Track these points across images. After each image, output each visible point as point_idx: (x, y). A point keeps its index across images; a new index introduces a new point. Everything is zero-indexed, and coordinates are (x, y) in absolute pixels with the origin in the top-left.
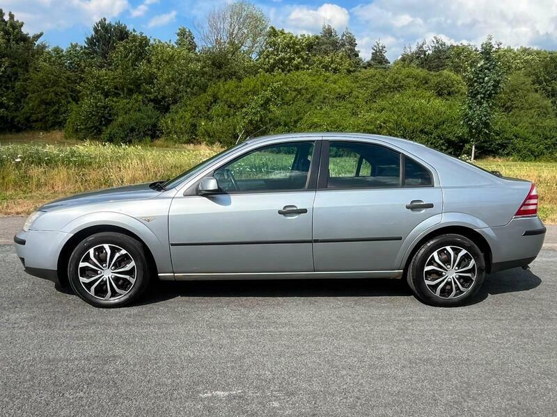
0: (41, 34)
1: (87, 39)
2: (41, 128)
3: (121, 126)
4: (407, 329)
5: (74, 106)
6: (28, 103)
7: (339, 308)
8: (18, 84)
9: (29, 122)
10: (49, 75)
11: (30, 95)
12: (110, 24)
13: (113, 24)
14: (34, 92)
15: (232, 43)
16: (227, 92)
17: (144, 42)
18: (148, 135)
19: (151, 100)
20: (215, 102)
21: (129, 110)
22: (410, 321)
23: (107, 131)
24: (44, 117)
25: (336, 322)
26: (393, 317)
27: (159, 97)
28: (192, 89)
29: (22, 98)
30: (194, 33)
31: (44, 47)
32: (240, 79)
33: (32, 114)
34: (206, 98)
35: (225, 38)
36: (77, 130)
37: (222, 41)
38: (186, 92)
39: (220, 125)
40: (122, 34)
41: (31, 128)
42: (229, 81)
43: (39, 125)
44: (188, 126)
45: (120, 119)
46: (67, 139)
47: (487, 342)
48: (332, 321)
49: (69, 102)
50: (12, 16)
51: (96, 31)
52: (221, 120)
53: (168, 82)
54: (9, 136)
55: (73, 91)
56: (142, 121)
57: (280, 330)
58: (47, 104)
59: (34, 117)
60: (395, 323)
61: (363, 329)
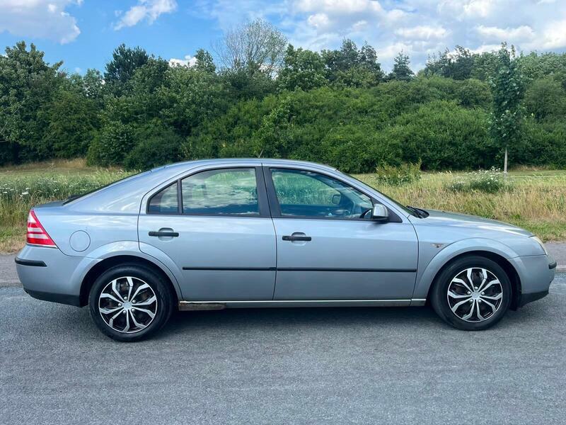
0: (61, 63)
1: (108, 65)
2: (64, 155)
3: (143, 150)
4: (437, 383)
5: (95, 132)
6: (50, 132)
7: (357, 355)
8: (39, 113)
9: (51, 150)
10: (71, 104)
11: (52, 124)
12: (129, 51)
13: (132, 49)
14: (56, 120)
15: (251, 63)
16: (248, 112)
17: (163, 66)
18: (168, 159)
19: (170, 124)
20: (236, 123)
21: (150, 135)
22: (439, 372)
23: (128, 157)
24: (66, 145)
25: (352, 374)
26: (420, 367)
27: (180, 120)
28: (213, 111)
29: (44, 127)
30: (213, 54)
31: (64, 75)
32: (261, 99)
33: (54, 142)
34: (227, 119)
35: (244, 58)
36: (99, 157)
37: (242, 61)
38: (207, 113)
39: (241, 145)
40: (141, 59)
41: (55, 157)
42: (249, 102)
43: (62, 153)
44: (209, 149)
45: (141, 145)
46: (89, 166)
47: (532, 399)
48: (349, 374)
49: (90, 129)
50: (33, 47)
51: (116, 57)
52: (242, 141)
53: (188, 104)
54: (31, 165)
55: (93, 117)
56: (163, 145)
57: (286, 387)
58: (69, 131)
59: (56, 146)
60: (422, 375)
61: (384, 384)
